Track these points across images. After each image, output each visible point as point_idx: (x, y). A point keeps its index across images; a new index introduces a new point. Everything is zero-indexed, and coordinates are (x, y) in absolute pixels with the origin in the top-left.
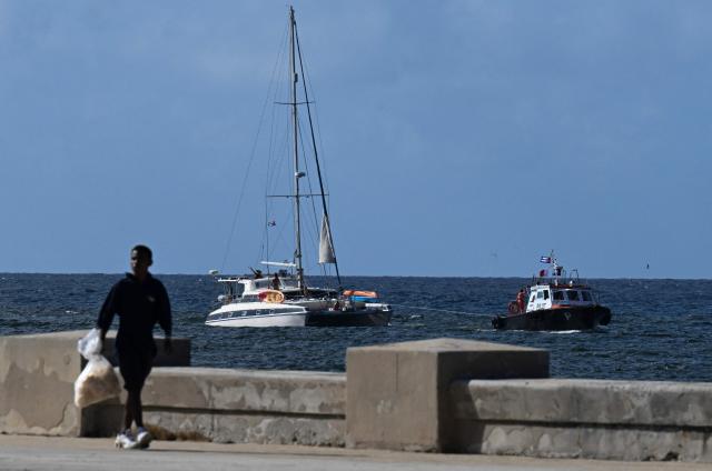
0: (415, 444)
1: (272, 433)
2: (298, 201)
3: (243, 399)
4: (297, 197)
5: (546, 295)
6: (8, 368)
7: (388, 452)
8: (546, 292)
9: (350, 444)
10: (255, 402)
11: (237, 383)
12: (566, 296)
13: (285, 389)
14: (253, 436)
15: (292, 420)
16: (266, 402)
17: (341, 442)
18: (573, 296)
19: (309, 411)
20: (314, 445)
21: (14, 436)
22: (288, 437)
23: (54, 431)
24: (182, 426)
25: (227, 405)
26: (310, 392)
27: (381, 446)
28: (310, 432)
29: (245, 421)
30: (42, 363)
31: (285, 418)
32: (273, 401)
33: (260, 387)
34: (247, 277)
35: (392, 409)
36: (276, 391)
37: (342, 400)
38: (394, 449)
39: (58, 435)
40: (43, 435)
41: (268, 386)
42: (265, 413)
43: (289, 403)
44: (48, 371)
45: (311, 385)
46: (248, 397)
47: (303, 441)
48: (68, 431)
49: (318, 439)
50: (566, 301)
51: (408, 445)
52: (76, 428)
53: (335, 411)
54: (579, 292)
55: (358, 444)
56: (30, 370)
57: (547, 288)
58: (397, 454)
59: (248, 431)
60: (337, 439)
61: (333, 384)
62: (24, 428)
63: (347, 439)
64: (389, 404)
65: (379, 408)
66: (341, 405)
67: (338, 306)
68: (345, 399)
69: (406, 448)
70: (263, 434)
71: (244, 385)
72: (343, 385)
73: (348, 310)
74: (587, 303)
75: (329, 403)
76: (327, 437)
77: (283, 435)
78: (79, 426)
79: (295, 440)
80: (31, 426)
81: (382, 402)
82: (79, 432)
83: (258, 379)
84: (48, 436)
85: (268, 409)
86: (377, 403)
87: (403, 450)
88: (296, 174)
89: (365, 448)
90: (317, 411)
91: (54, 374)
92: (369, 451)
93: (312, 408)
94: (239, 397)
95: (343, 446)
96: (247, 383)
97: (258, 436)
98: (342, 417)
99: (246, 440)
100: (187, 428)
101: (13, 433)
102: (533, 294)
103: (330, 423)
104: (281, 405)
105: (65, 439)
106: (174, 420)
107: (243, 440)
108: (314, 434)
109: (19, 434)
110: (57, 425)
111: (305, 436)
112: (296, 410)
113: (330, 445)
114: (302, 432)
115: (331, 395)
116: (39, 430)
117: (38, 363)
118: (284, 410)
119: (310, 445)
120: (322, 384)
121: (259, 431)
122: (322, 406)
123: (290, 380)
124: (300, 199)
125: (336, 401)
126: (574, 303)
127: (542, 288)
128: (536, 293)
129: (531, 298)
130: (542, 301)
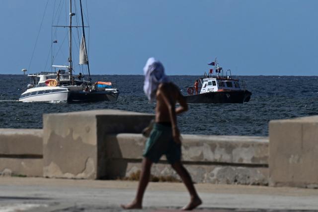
0: (314, 183)
1: (220, 176)
2: (71, 29)
3: (202, 155)
4: (71, 27)
5: (214, 84)
6: (49, 135)
7: (296, 188)
8: (214, 82)
9: (271, 184)
10: (210, 156)
11: (198, 144)
12: (226, 85)
13: (229, 147)
14: (209, 179)
15: (234, 168)
16: (217, 156)
17: (266, 182)
18: (229, 84)
19: (245, 162)
20: (249, 184)
21: (54, 180)
22: (231, 179)
23: (79, 176)
24: (163, 172)
25: (191, 158)
26: (246, 149)
27: (292, 185)
28: (246, 176)
29: (203, 169)
30: (72, 131)
31: (230, 167)
32: (221, 156)
33: (213, 146)
34: (42, 73)
35: (298, 161)
36: (223, 149)
37: (266, 155)
38: (300, 187)
39: (82, 179)
40: (72, 178)
41: (218, 146)
42: (216, 163)
43: (232, 157)
44: (75, 137)
45: (246, 145)
46: (205, 153)
47: (241, 182)
48: (89, 175)
49: (251, 180)
50: (226, 88)
51: (309, 184)
52: (94, 174)
53: (261, 162)
54: (233, 82)
55: (277, 184)
56: (63, 136)
57: (215, 80)
58: (303, 190)
59: (206, 175)
60: (264, 180)
61: (260, 145)
62: (59, 174)
63: (270, 180)
64: (297, 157)
65: (291, 160)
66: (266, 158)
67: (87, 89)
68: (268, 154)
69: (308, 186)
70: (215, 177)
71: (202, 145)
72: (267, 145)
73: (93, 91)
74: (237, 89)
75: (258, 156)
76: (257, 179)
77: (228, 178)
78: (96, 172)
79: (236, 181)
80: (64, 173)
81: (292, 156)
82: (95, 176)
83: (212, 141)
84: (75, 179)
85: (218, 161)
86: (289, 157)
87: (306, 188)
88: (70, 14)
89: (281, 186)
90: (250, 162)
91: (80, 139)
92: (284, 189)
93: (247, 160)
94: (200, 153)
95: (267, 185)
96: (204, 144)
97: (212, 179)
98: (266, 166)
99: (204, 181)
100: (166, 173)
101: (53, 177)
102: (205, 83)
103: (259, 170)
104: (226, 158)
105: (87, 181)
106: (157, 168)
107: (202, 181)
108: (249, 177)
109: (57, 178)
110: (82, 172)
111: (242, 179)
112: (237, 162)
113: (258, 184)
114: (240, 176)
115: (259, 151)
116: (69, 175)
117: (69, 132)
118: (228, 162)
119: (246, 184)
120: (253, 144)
121: (213, 175)
122: (253, 159)
123: (232, 142)
124: (72, 28)
125: (262, 156)
126: (230, 89)
127: (211, 80)
128: (207, 83)
129: (204, 85)
130: (211, 87)
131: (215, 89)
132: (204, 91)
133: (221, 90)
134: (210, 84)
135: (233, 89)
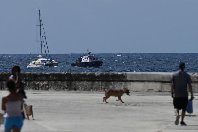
12: (92, 59)
18: (94, 59)
50: (93, 60)
57: (88, 57)
126: (94, 60)
127: (86, 57)
128: (84, 58)
129: (83, 59)
130: (86, 60)
131: (88, 60)
132: (83, 61)
133: (90, 61)
134: (85, 58)
135: (96, 61)
